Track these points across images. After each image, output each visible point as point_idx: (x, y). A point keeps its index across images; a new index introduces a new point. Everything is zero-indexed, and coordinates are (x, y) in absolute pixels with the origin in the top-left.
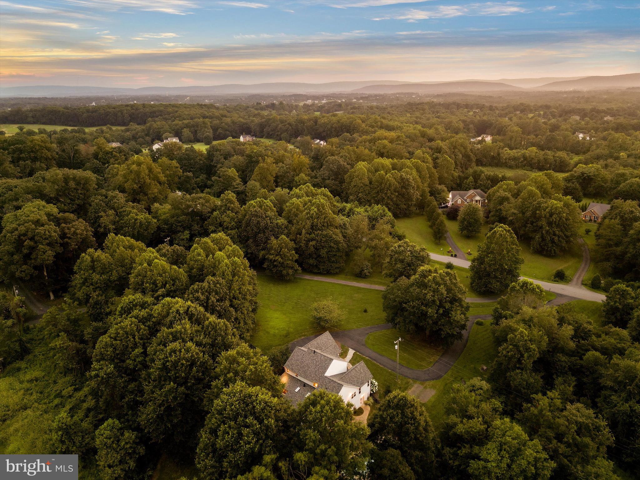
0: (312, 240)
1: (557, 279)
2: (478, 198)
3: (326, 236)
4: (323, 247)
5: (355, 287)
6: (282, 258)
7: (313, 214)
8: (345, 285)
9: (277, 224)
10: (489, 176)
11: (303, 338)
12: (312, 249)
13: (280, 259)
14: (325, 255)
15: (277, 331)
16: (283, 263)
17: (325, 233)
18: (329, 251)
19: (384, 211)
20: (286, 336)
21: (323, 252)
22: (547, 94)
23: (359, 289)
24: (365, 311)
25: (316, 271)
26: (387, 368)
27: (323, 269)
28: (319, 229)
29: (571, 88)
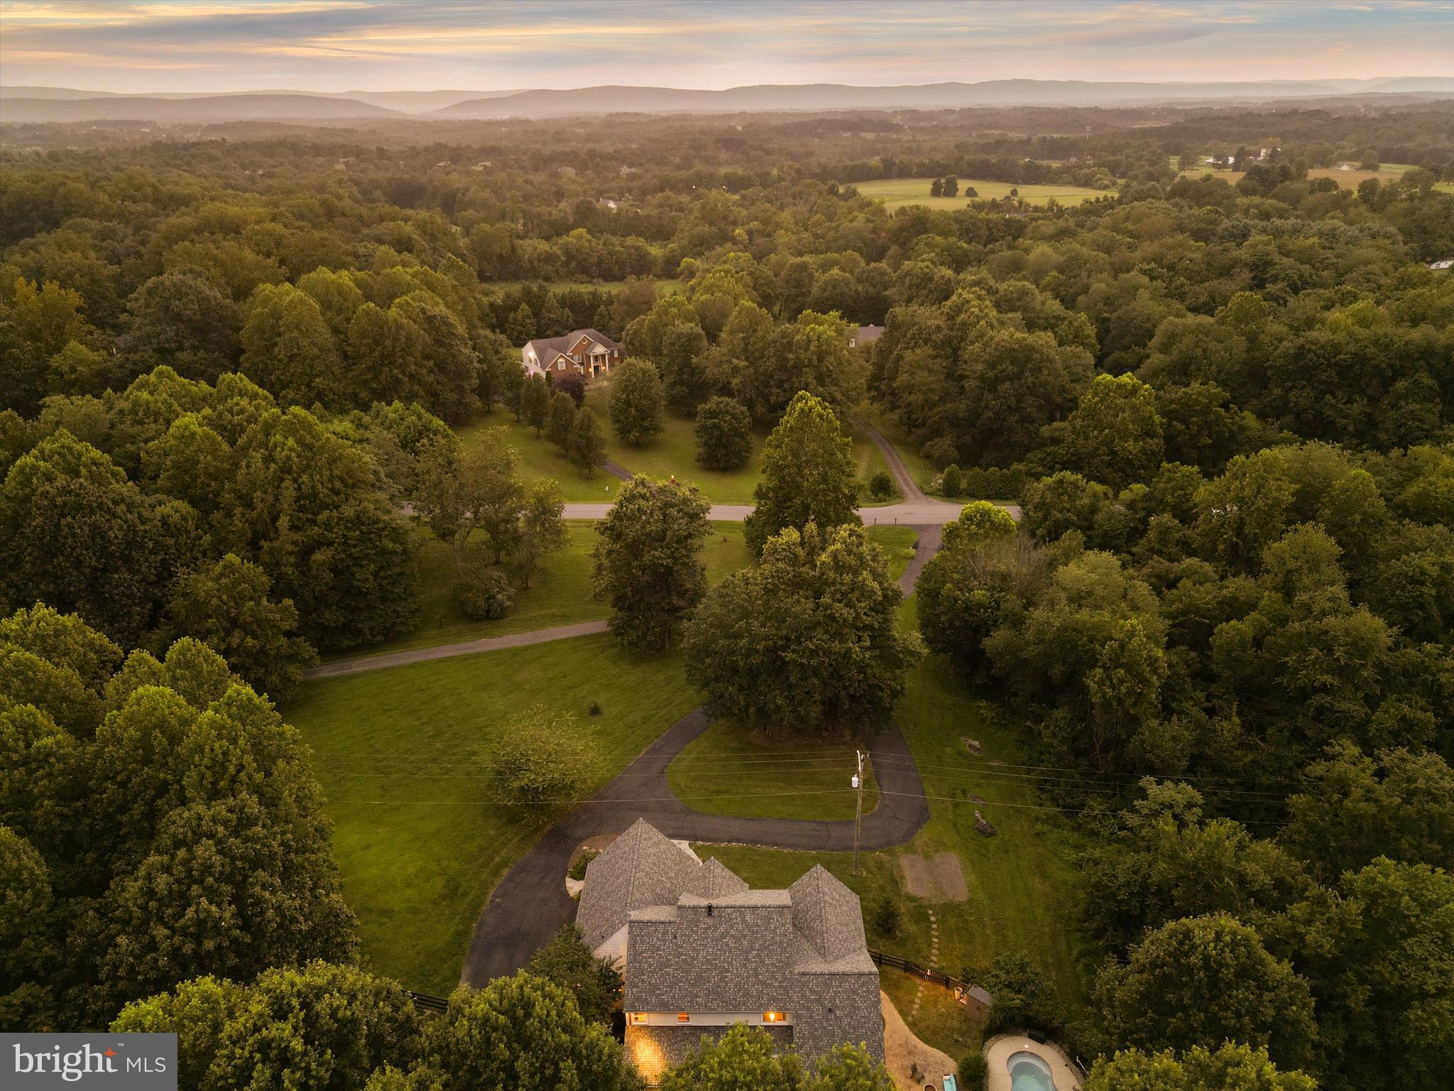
0: (318, 544)
1: (880, 495)
2: (600, 349)
3: (358, 520)
4: (357, 561)
5: (499, 652)
6: (255, 637)
7: (289, 458)
8: (466, 658)
9: (164, 521)
10: (563, 297)
11: (505, 872)
12: (327, 576)
13: (249, 641)
14: (371, 585)
15: (410, 892)
16: (262, 650)
17: (349, 511)
18: (382, 568)
19: (420, 418)
20: (452, 892)
21: (364, 577)
22: (467, 126)
23: (515, 652)
24: (595, 711)
25: (346, 643)
26: (804, 848)
27: (371, 629)
28: (325, 506)
29: (505, 115)
